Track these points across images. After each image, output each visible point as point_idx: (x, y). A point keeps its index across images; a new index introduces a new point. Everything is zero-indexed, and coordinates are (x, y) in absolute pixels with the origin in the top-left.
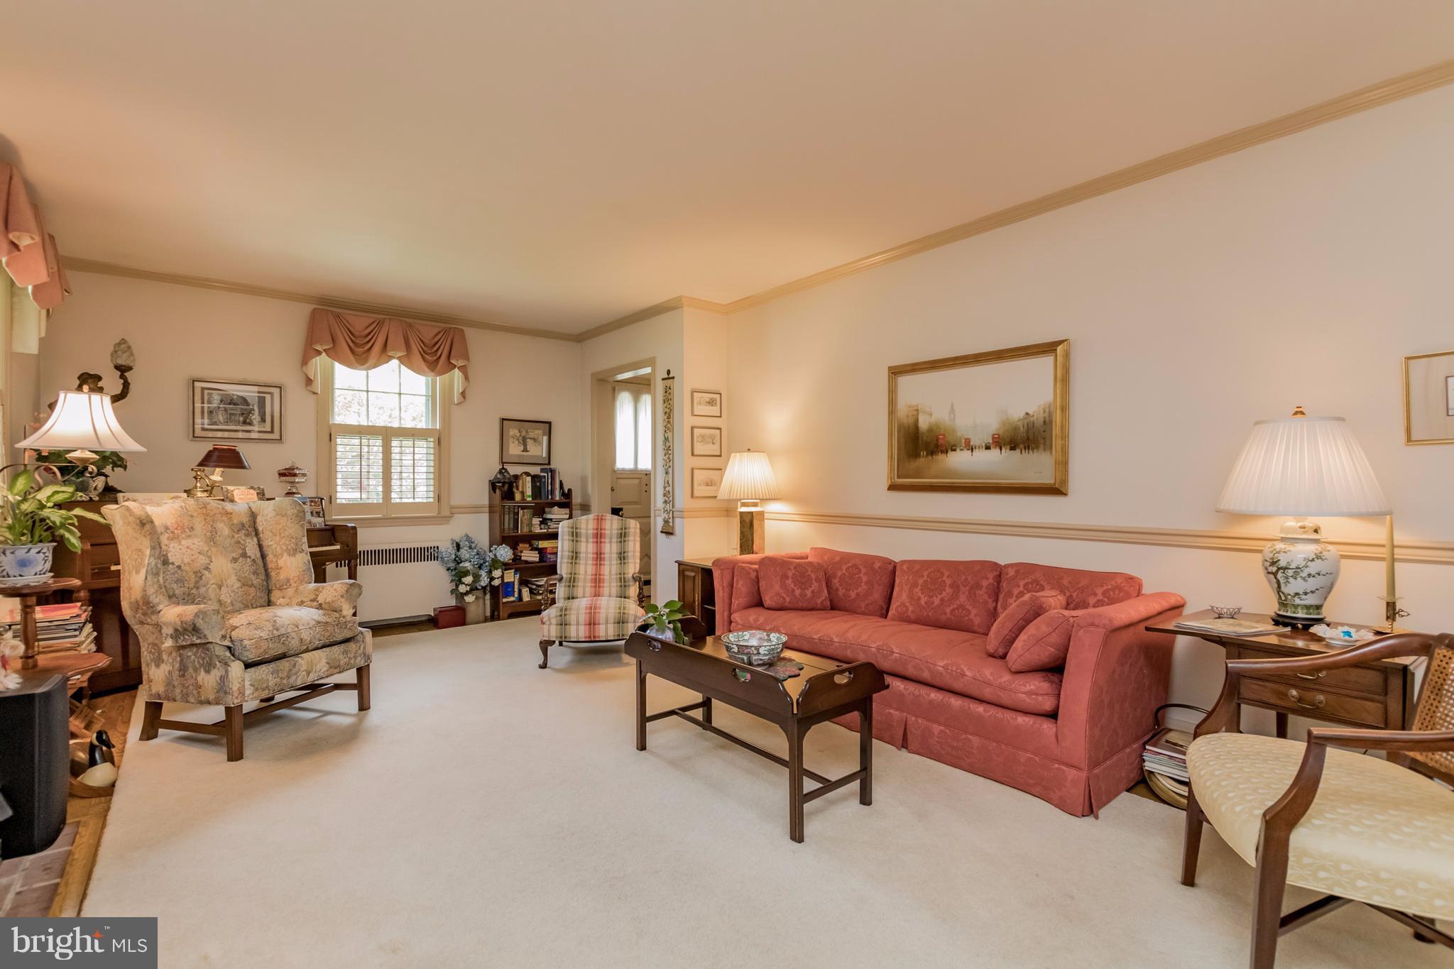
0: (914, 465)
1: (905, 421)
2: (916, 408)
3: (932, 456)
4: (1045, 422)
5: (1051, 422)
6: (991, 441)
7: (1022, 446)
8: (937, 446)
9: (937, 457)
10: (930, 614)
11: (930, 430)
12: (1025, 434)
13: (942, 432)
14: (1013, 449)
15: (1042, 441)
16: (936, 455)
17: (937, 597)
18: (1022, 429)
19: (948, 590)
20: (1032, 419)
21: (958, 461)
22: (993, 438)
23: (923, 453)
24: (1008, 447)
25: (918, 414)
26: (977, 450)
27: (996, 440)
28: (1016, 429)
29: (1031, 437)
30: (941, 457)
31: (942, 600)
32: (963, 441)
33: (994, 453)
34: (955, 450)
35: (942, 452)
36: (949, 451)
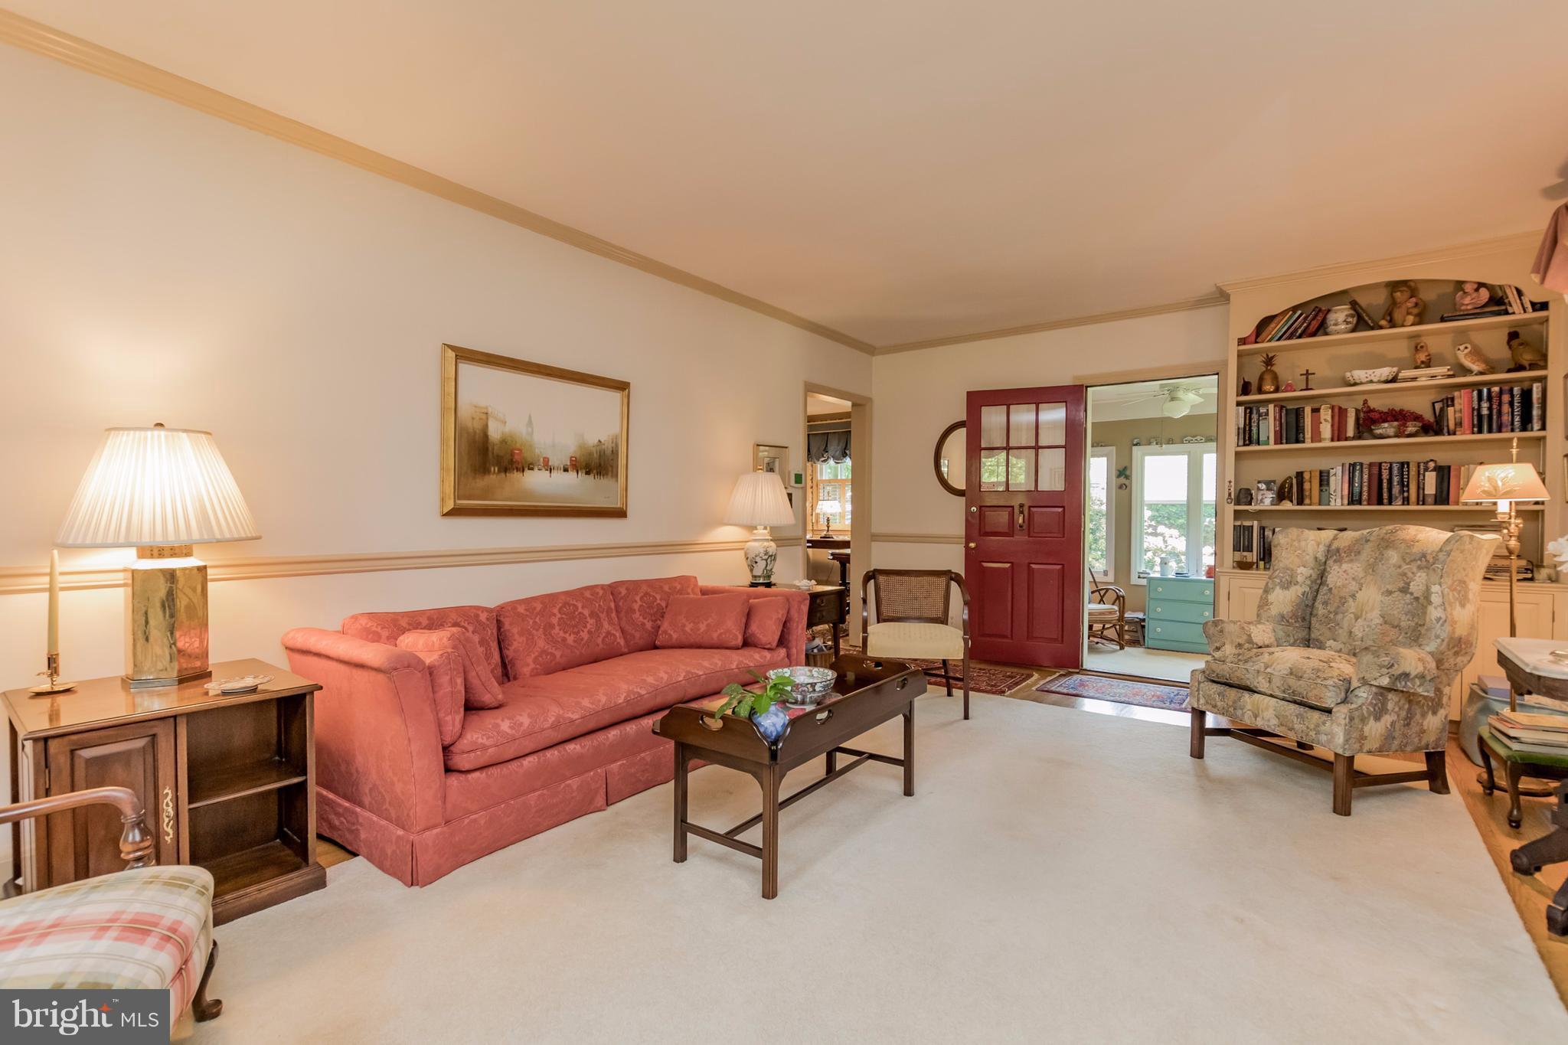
0: (482, 482)
1: (469, 425)
2: (485, 411)
3: (506, 472)
4: (612, 451)
5: (617, 451)
6: (569, 464)
7: (595, 471)
8: (511, 462)
9: (512, 475)
10: (583, 651)
11: (504, 441)
12: (598, 461)
13: (518, 446)
14: (588, 473)
15: (610, 469)
16: (510, 473)
17: (583, 631)
18: (595, 455)
19: (591, 621)
20: (603, 446)
21: (536, 482)
22: (571, 461)
23: (494, 469)
24: (584, 471)
25: (487, 419)
26: (556, 471)
27: (574, 463)
28: (590, 454)
29: (602, 464)
30: (516, 475)
31: (589, 632)
32: (542, 459)
33: (572, 476)
34: (532, 469)
35: (518, 470)
36: (526, 469)
